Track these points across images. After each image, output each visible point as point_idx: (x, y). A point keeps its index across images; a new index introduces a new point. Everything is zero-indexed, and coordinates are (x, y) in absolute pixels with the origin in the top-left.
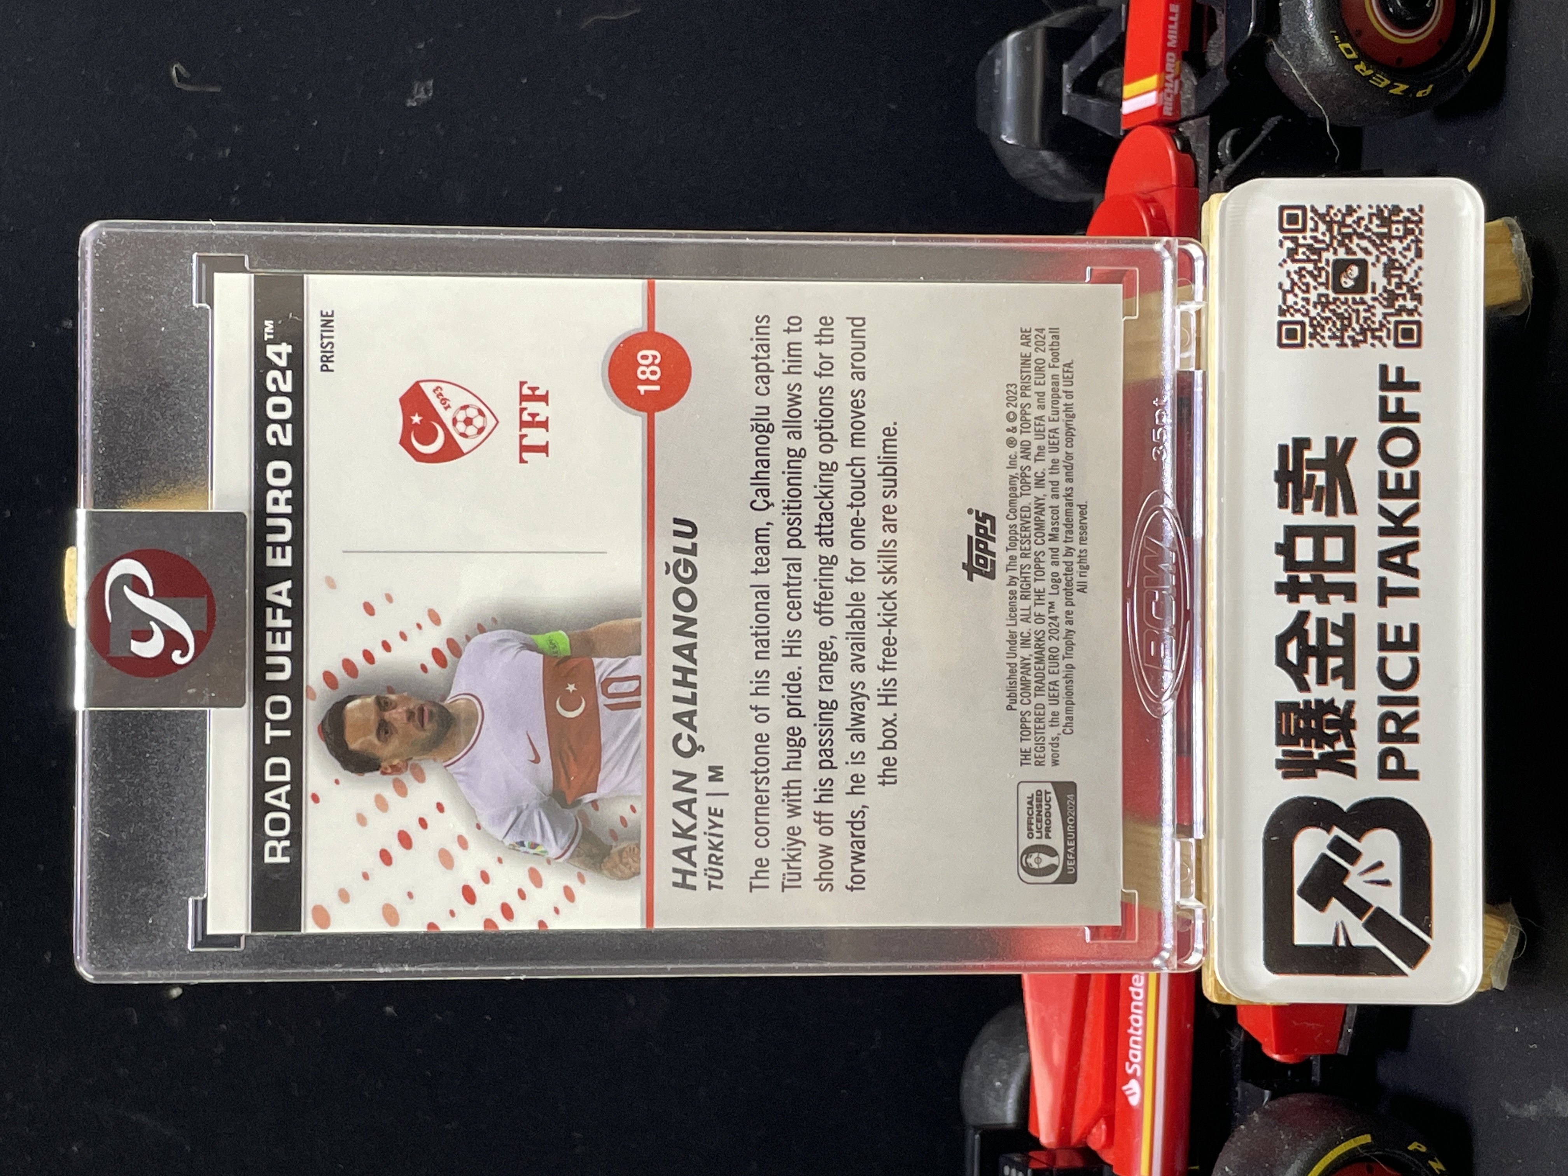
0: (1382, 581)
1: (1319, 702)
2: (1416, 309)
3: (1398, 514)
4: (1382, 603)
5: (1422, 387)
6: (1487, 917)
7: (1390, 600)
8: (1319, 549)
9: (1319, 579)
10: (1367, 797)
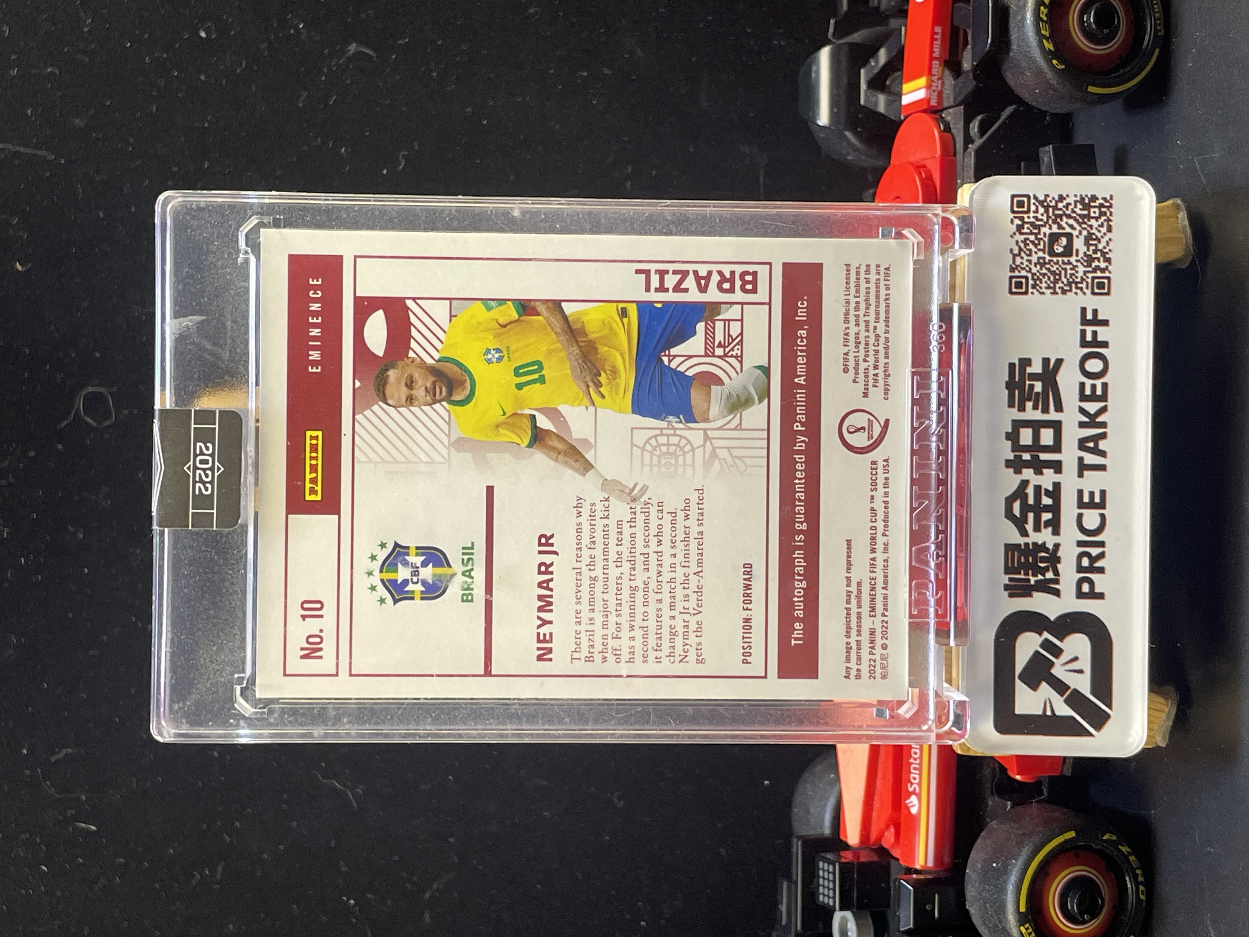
0: (1081, 459)
1: (1035, 544)
2: (1107, 268)
3: (1092, 412)
4: (1081, 475)
5: (1111, 323)
6: (1152, 694)
7: (1086, 473)
8: (1036, 437)
9: (1036, 458)
10: (1068, 611)
